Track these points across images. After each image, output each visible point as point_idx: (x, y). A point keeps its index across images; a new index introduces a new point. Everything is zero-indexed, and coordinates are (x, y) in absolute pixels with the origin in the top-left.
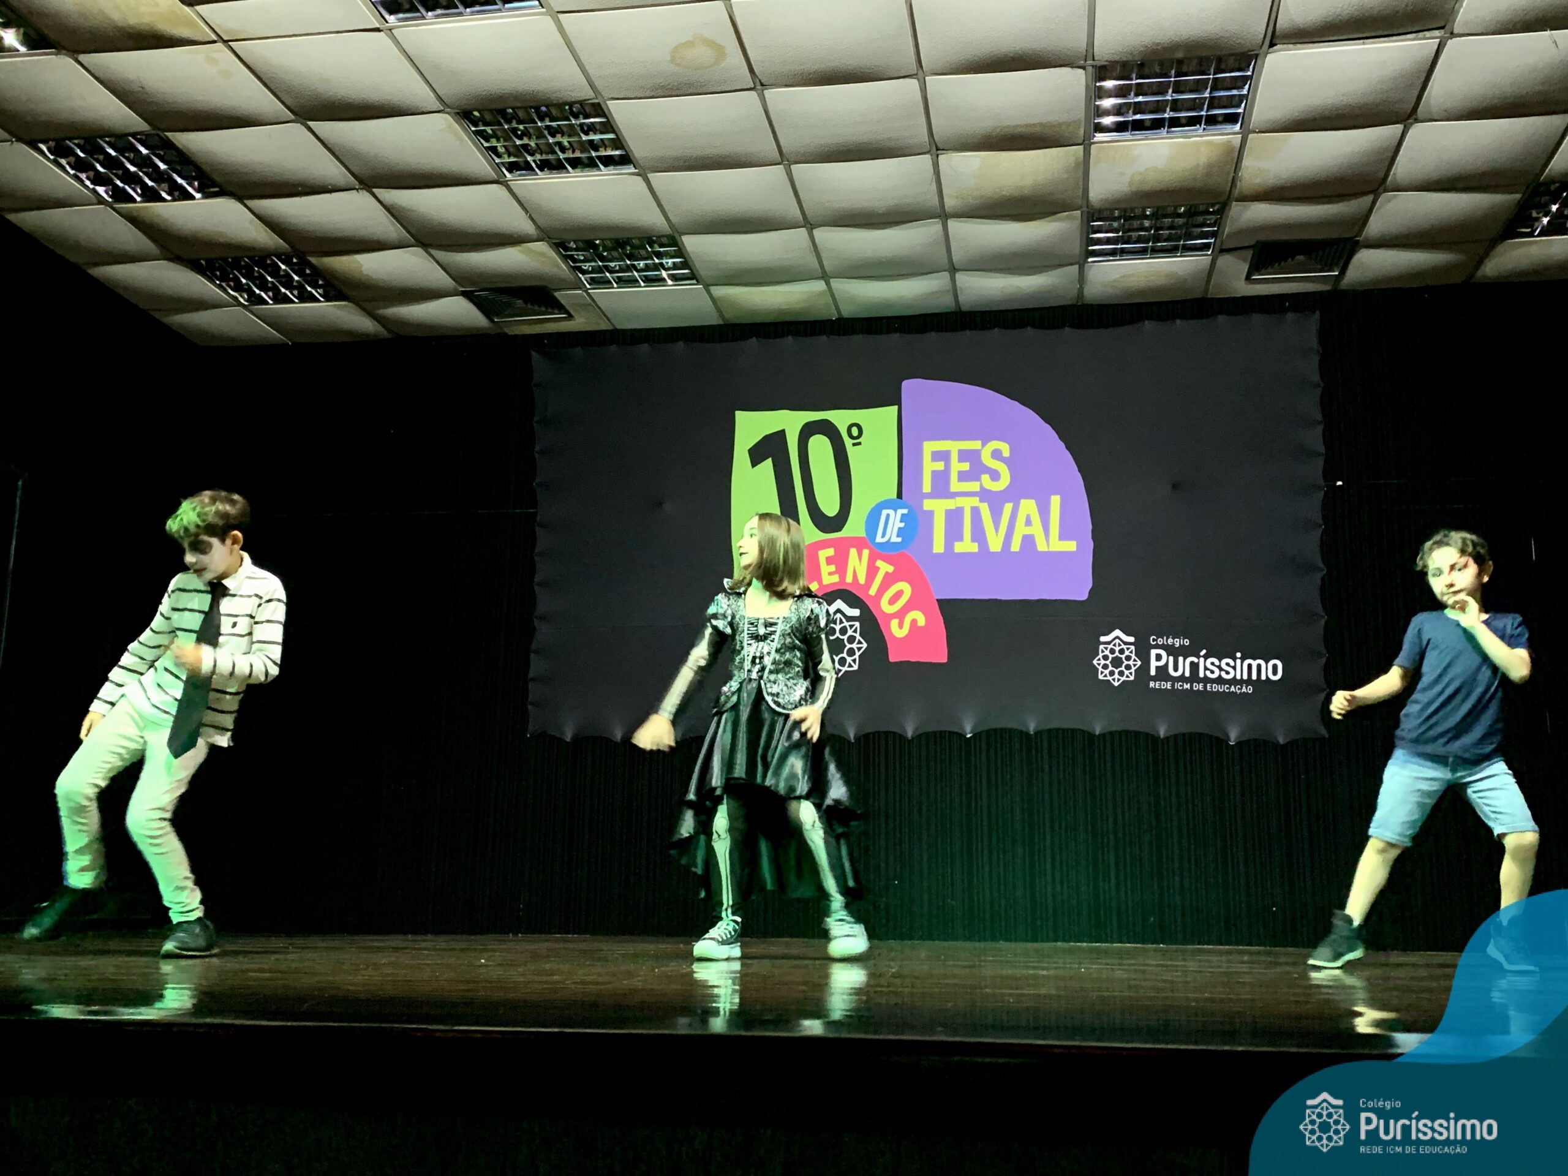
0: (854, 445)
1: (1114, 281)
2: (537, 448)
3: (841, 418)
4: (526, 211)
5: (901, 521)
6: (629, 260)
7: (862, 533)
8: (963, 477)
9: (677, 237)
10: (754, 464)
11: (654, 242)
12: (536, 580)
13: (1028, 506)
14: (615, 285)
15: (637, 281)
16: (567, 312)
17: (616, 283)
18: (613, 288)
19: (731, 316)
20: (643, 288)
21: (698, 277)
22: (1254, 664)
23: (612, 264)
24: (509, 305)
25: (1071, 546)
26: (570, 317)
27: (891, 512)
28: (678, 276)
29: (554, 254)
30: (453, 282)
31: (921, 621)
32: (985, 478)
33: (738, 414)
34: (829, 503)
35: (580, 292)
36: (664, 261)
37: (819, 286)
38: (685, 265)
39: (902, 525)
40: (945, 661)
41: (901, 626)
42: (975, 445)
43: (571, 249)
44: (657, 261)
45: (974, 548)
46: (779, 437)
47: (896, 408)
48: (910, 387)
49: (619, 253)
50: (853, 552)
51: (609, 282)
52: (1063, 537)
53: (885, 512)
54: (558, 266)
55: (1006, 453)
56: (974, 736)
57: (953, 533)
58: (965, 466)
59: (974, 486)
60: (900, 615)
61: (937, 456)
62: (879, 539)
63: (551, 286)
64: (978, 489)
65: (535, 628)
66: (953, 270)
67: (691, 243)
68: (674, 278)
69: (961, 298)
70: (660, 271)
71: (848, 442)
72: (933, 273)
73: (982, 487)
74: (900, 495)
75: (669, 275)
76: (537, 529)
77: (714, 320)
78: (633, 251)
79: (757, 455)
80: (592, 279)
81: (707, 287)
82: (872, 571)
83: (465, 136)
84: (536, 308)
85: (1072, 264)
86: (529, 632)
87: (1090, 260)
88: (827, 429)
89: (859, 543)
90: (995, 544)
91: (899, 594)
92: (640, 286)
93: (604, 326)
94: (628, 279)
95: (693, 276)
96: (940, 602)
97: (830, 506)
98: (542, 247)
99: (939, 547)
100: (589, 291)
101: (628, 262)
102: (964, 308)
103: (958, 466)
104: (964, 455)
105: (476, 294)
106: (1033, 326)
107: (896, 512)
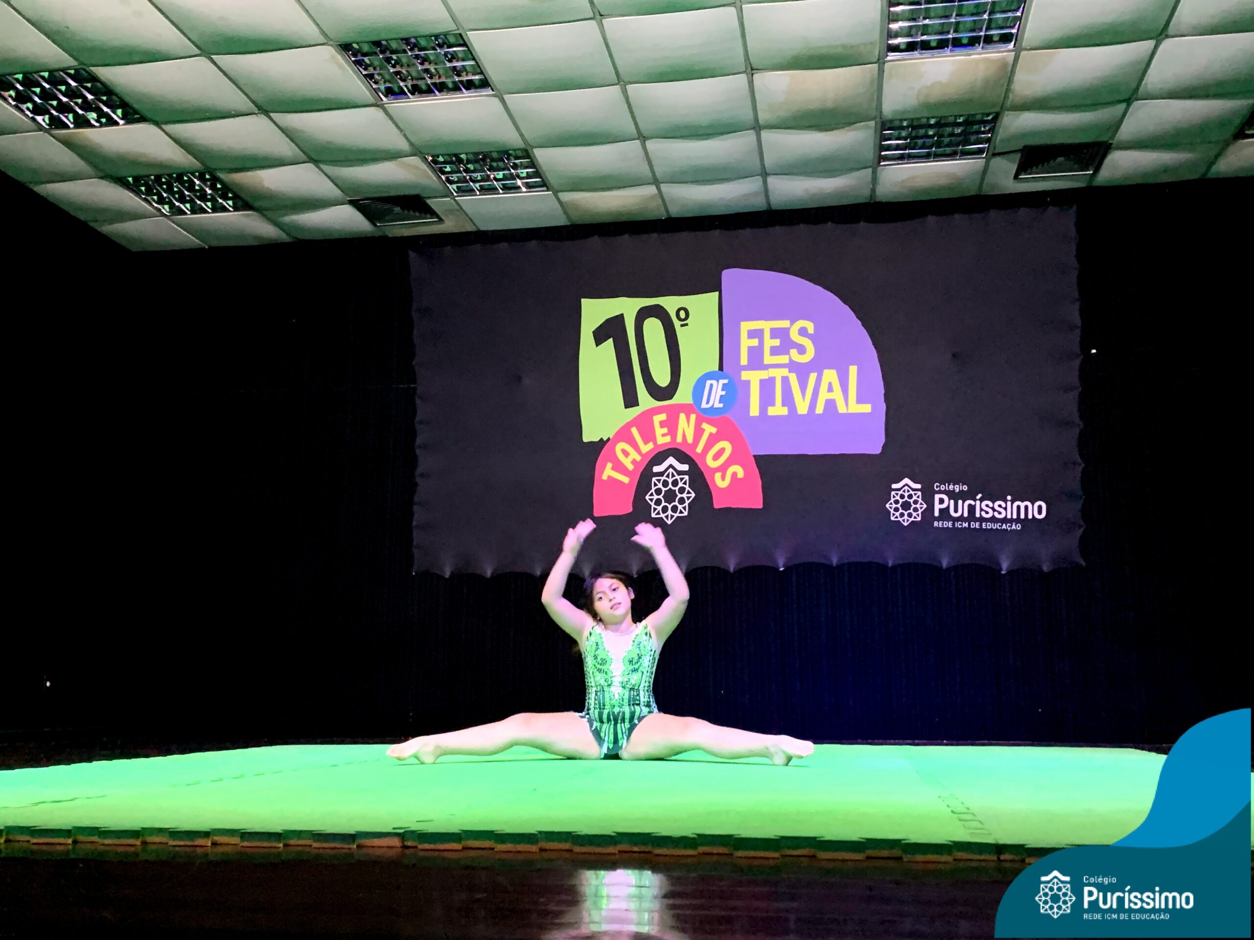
0: (682, 326)
1: (903, 182)
2: (416, 333)
3: (670, 303)
4: (401, 130)
5: (722, 390)
6: (490, 171)
7: (690, 401)
8: (774, 351)
9: (530, 151)
10: (597, 346)
11: (509, 155)
12: (416, 443)
13: (830, 376)
14: (478, 193)
15: (497, 189)
16: (438, 216)
17: (479, 191)
18: (476, 195)
19: (577, 219)
20: (501, 195)
21: (548, 184)
22: (1023, 505)
23: (475, 175)
24: (388, 212)
25: (866, 408)
26: (441, 220)
27: (714, 382)
28: (530, 184)
29: (425, 167)
30: (341, 192)
31: (741, 474)
32: (794, 352)
33: (585, 302)
34: (662, 377)
35: (449, 199)
36: (519, 172)
37: (652, 190)
38: (537, 174)
39: (724, 393)
40: (761, 507)
41: (723, 478)
42: (784, 324)
43: (440, 163)
44: (513, 171)
45: (784, 411)
46: (619, 320)
47: (717, 293)
48: (730, 276)
49: (481, 165)
50: (682, 416)
51: (473, 190)
52: (859, 401)
53: (709, 382)
54: (429, 177)
55: (811, 331)
56: (786, 569)
57: (767, 399)
58: (777, 342)
59: (783, 359)
60: (723, 469)
61: (752, 334)
62: (704, 405)
63: (423, 194)
64: (787, 361)
65: (416, 485)
66: (765, 174)
67: (541, 155)
68: (528, 185)
69: (772, 200)
70: (515, 179)
71: (677, 323)
72: (748, 177)
73: (790, 359)
74: (721, 368)
75: (523, 184)
76: (415, 401)
77: (562, 221)
78: (493, 163)
79: (600, 336)
80: (458, 188)
81: (556, 193)
82: (699, 432)
83: (345, 65)
84: (411, 213)
85: (867, 168)
86: (411, 487)
87: (882, 164)
88: (659, 312)
89: (687, 409)
90: (802, 407)
91: (722, 451)
92: (499, 194)
93: (470, 228)
94: (489, 187)
95: (544, 184)
96: (757, 458)
97: (662, 378)
98: (415, 160)
99: (754, 411)
100: (456, 198)
101: (489, 173)
102: (773, 208)
103: (770, 343)
104: (775, 333)
105: (361, 202)
106: (833, 222)
107: (718, 382)
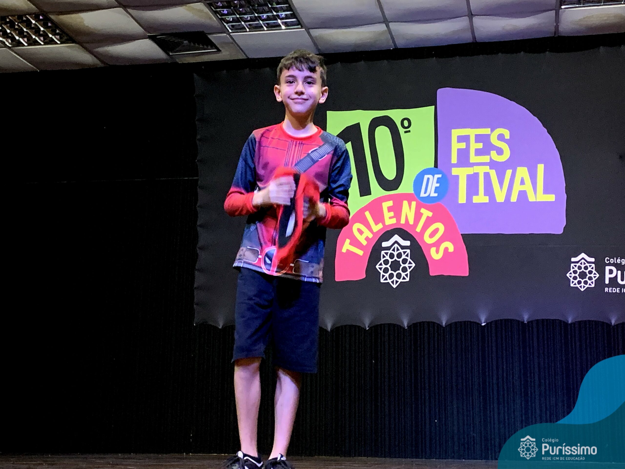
0: (406, 132)
1: (580, 20)
2: (198, 137)
3: (397, 115)
5: (437, 183)
6: (257, 13)
7: (411, 191)
8: (478, 152)
12: (198, 223)
13: (522, 172)
14: (248, 30)
15: (263, 27)
16: (216, 48)
17: (248, 28)
18: (246, 32)
20: (266, 31)
21: (302, 23)
23: (246, 16)
24: (179, 44)
25: (551, 198)
26: (219, 51)
27: (430, 176)
28: (289, 23)
29: (208, 10)
30: (142, 29)
31: (451, 249)
32: (493, 154)
33: (329, 114)
35: (225, 35)
36: (280, 14)
37: (382, 27)
38: (294, 15)
39: (438, 185)
40: (467, 275)
41: (437, 252)
42: (487, 131)
43: (219, 7)
44: (275, 13)
45: (486, 200)
46: (356, 127)
47: (433, 107)
48: (443, 93)
49: (250, 9)
50: (405, 203)
51: (244, 28)
52: (546, 191)
53: (426, 177)
54: (210, 18)
55: (507, 136)
56: (487, 324)
57: (472, 190)
58: (480, 146)
59: (485, 159)
60: (437, 244)
61: (461, 139)
62: (422, 195)
63: (206, 31)
64: (489, 161)
65: (197, 255)
66: (471, 15)
68: (286, 24)
69: (476, 35)
70: (277, 20)
71: (401, 130)
72: (458, 17)
73: (491, 159)
74: (436, 166)
75: (282, 23)
76: (199, 190)
78: (259, 8)
80: (233, 26)
81: (308, 30)
82: (418, 216)
84: (196, 45)
85: (551, 10)
86: (195, 257)
87: (563, 7)
88: (387, 122)
89: (409, 198)
90: (500, 197)
91: (436, 230)
92: (264, 30)
93: (241, 56)
94: (256, 25)
95: (299, 23)
96: (464, 236)
97: (390, 173)
98: (201, 6)
99: (462, 199)
100: (231, 34)
101: (256, 15)
102: (478, 40)
103: (474, 146)
104: (479, 138)
105: (158, 37)
106: (526, 51)
107: (434, 176)
